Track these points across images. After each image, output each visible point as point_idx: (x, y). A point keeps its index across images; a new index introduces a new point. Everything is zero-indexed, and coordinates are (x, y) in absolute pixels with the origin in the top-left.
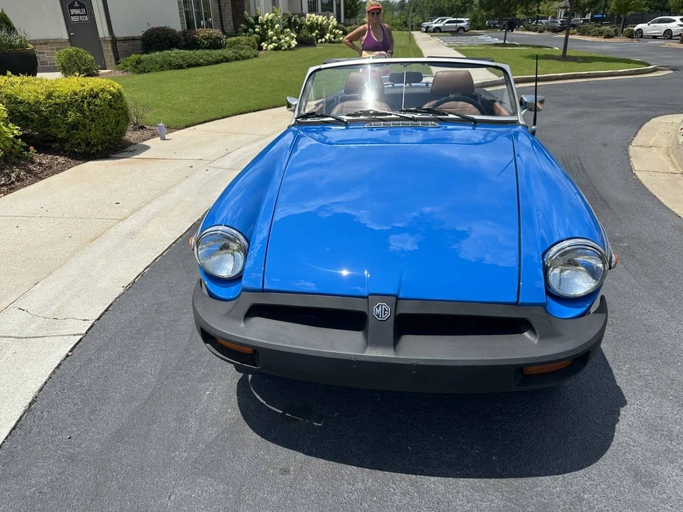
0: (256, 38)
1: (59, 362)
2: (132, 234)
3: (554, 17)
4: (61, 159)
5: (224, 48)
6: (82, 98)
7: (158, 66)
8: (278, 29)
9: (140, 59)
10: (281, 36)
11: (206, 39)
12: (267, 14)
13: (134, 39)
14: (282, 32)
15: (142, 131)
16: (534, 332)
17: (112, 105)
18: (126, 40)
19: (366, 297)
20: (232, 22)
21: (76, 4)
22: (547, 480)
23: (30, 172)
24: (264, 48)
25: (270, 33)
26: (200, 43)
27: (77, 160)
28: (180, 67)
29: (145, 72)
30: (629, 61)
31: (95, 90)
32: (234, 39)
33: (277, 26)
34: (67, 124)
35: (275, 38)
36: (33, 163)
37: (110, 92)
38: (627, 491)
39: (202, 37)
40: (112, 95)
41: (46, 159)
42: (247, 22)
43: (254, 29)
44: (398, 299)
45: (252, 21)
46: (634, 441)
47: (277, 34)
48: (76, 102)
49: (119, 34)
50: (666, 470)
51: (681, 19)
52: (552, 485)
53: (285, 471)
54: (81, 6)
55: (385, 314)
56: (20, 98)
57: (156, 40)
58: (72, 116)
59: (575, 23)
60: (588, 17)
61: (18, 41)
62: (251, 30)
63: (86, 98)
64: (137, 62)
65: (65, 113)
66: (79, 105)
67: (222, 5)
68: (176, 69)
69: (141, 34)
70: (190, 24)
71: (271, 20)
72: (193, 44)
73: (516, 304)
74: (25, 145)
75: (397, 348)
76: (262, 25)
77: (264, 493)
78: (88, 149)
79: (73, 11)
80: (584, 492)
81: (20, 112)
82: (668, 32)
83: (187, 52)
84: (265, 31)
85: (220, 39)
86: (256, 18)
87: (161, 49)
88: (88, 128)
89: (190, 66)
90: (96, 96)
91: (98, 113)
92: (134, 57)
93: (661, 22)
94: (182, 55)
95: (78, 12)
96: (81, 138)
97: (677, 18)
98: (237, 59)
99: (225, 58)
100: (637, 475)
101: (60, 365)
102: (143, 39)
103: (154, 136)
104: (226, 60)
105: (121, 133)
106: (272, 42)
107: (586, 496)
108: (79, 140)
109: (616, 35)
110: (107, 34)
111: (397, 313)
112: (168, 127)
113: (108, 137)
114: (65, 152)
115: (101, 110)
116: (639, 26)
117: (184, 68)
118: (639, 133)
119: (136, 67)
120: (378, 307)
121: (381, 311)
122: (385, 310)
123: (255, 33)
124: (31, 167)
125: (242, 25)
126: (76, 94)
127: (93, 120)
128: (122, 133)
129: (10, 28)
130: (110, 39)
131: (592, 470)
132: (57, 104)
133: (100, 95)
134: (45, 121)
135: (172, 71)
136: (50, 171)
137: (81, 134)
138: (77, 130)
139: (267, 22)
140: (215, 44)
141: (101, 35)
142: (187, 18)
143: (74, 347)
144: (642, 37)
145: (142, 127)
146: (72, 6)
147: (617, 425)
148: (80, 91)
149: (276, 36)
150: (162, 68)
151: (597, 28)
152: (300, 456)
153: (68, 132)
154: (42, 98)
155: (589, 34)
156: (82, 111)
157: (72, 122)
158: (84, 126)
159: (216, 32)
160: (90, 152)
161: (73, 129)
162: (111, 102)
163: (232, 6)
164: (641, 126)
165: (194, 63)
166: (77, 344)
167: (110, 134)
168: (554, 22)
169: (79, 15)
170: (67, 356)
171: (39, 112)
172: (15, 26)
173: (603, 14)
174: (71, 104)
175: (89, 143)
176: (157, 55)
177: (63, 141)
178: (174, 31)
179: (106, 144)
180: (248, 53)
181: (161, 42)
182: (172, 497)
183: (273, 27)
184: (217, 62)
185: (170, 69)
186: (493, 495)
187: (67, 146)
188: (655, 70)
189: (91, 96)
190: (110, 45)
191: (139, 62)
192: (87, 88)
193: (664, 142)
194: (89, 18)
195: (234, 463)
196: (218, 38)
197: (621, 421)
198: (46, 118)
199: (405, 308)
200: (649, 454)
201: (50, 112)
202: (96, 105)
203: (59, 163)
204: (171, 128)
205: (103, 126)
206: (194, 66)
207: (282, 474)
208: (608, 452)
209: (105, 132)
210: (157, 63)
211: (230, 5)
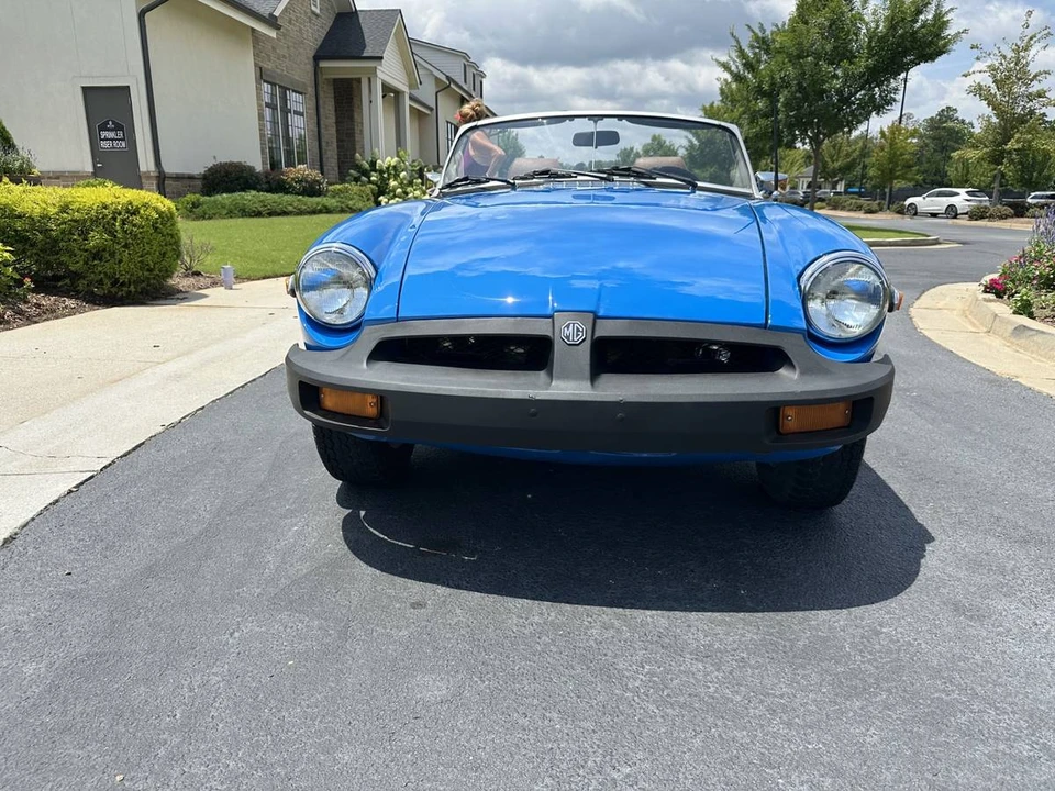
0: (372, 190)
1: (56, 498)
2: (178, 377)
3: (794, 187)
4: (70, 302)
5: (325, 196)
6: (114, 213)
7: (225, 212)
8: (404, 178)
9: (198, 200)
10: (409, 189)
11: (300, 182)
12: (389, 159)
13: (191, 177)
14: (411, 183)
15: (197, 278)
16: (791, 365)
17: (157, 228)
18: (178, 178)
19: (551, 317)
20: (336, 169)
21: (110, 125)
22: (824, 614)
23: (20, 313)
24: (383, 204)
25: (393, 183)
26: (290, 187)
27: (95, 304)
28: (258, 214)
29: (204, 218)
30: (900, 232)
31: (135, 204)
32: (339, 186)
33: (402, 175)
34: (86, 251)
35: (399, 190)
36: (26, 302)
37: (156, 209)
38: (945, 625)
39: (293, 179)
40: (161, 214)
41: (47, 301)
42: (358, 167)
43: (369, 178)
44: (596, 317)
45: (367, 166)
46: (950, 576)
47: (401, 185)
48: (103, 218)
49: (170, 167)
50: (1001, 604)
51: (967, 192)
52: (833, 619)
53: (417, 605)
54: (118, 128)
55: (578, 335)
56: (19, 210)
57: (225, 179)
58: (96, 238)
59: (823, 196)
60: (841, 187)
61: (17, 164)
62: (364, 178)
63: (120, 214)
64: (193, 204)
65: (84, 234)
66: (108, 223)
67: (324, 144)
68: (251, 216)
69: (202, 171)
70: (275, 165)
71: (395, 167)
72: (280, 187)
73: (765, 326)
74: (18, 277)
75: (596, 384)
76: (381, 172)
77: (386, 628)
78: (114, 290)
79: (104, 134)
80: (881, 626)
81: (16, 231)
82: (951, 207)
83: (269, 196)
84: (385, 181)
85: (319, 183)
86: (373, 164)
87: (230, 190)
88: (118, 257)
89: (271, 214)
90: (135, 212)
91: (136, 235)
92: (190, 197)
93: (940, 194)
94: (262, 198)
95: (111, 135)
96: (106, 274)
97: (962, 191)
98: (342, 211)
99: (326, 207)
100: (957, 608)
101: (57, 501)
102: (205, 177)
103: (214, 284)
104: (327, 210)
105: (167, 271)
106: (395, 196)
107: (884, 630)
108: (102, 275)
109: (881, 210)
110: (152, 167)
111: (596, 336)
112: (236, 278)
113: (146, 273)
114: (78, 292)
115: (141, 233)
116: (910, 201)
117: (263, 216)
118: (923, 297)
119: (191, 212)
120: (568, 327)
121: (571, 331)
122: (578, 329)
123: (370, 182)
124: (23, 307)
125: (352, 171)
126: (105, 208)
127: (126, 246)
128: (169, 273)
129: (9, 145)
130: (156, 174)
131: (892, 604)
132: (75, 221)
133: (142, 212)
134: (52, 246)
135: (246, 219)
136: (51, 313)
137: (105, 267)
138: (101, 260)
139: (388, 168)
140: (312, 190)
141: (143, 168)
142: (272, 158)
143: (82, 484)
144: (916, 214)
145: (198, 274)
146: (103, 127)
147: (923, 561)
148: (112, 204)
149: (402, 188)
150: (230, 214)
151: (854, 201)
152: (441, 590)
153: (85, 263)
154: (52, 211)
155: (843, 208)
156: (112, 233)
157: (94, 247)
158: (112, 254)
159: (315, 174)
160: (116, 293)
161: (94, 259)
162: (157, 223)
163: (338, 147)
164: (924, 292)
165: (279, 211)
166: (86, 480)
167: (150, 270)
168: (794, 193)
169: (112, 140)
170: (70, 492)
171: (45, 231)
172: (16, 143)
173: (861, 188)
174: (95, 221)
175: (117, 280)
176: (224, 198)
177: (76, 276)
178: (251, 169)
179: (143, 285)
180: (360, 205)
181: (231, 182)
182: (237, 634)
183: (396, 176)
184: (314, 212)
185: (242, 216)
186: (743, 629)
187: (82, 284)
188: (937, 242)
189: (128, 211)
190: (155, 183)
191: (195, 205)
192: (123, 200)
193: (959, 305)
194: (128, 145)
195: (338, 597)
196: (317, 181)
197: (928, 556)
198: (55, 241)
199: (607, 329)
200: (972, 589)
201: (63, 232)
202: (134, 225)
203: (66, 307)
204: (240, 278)
205: (141, 256)
206: (279, 215)
207: (414, 608)
208: (913, 586)
209: (143, 265)
210: (224, 207)
211: (335, 145)
